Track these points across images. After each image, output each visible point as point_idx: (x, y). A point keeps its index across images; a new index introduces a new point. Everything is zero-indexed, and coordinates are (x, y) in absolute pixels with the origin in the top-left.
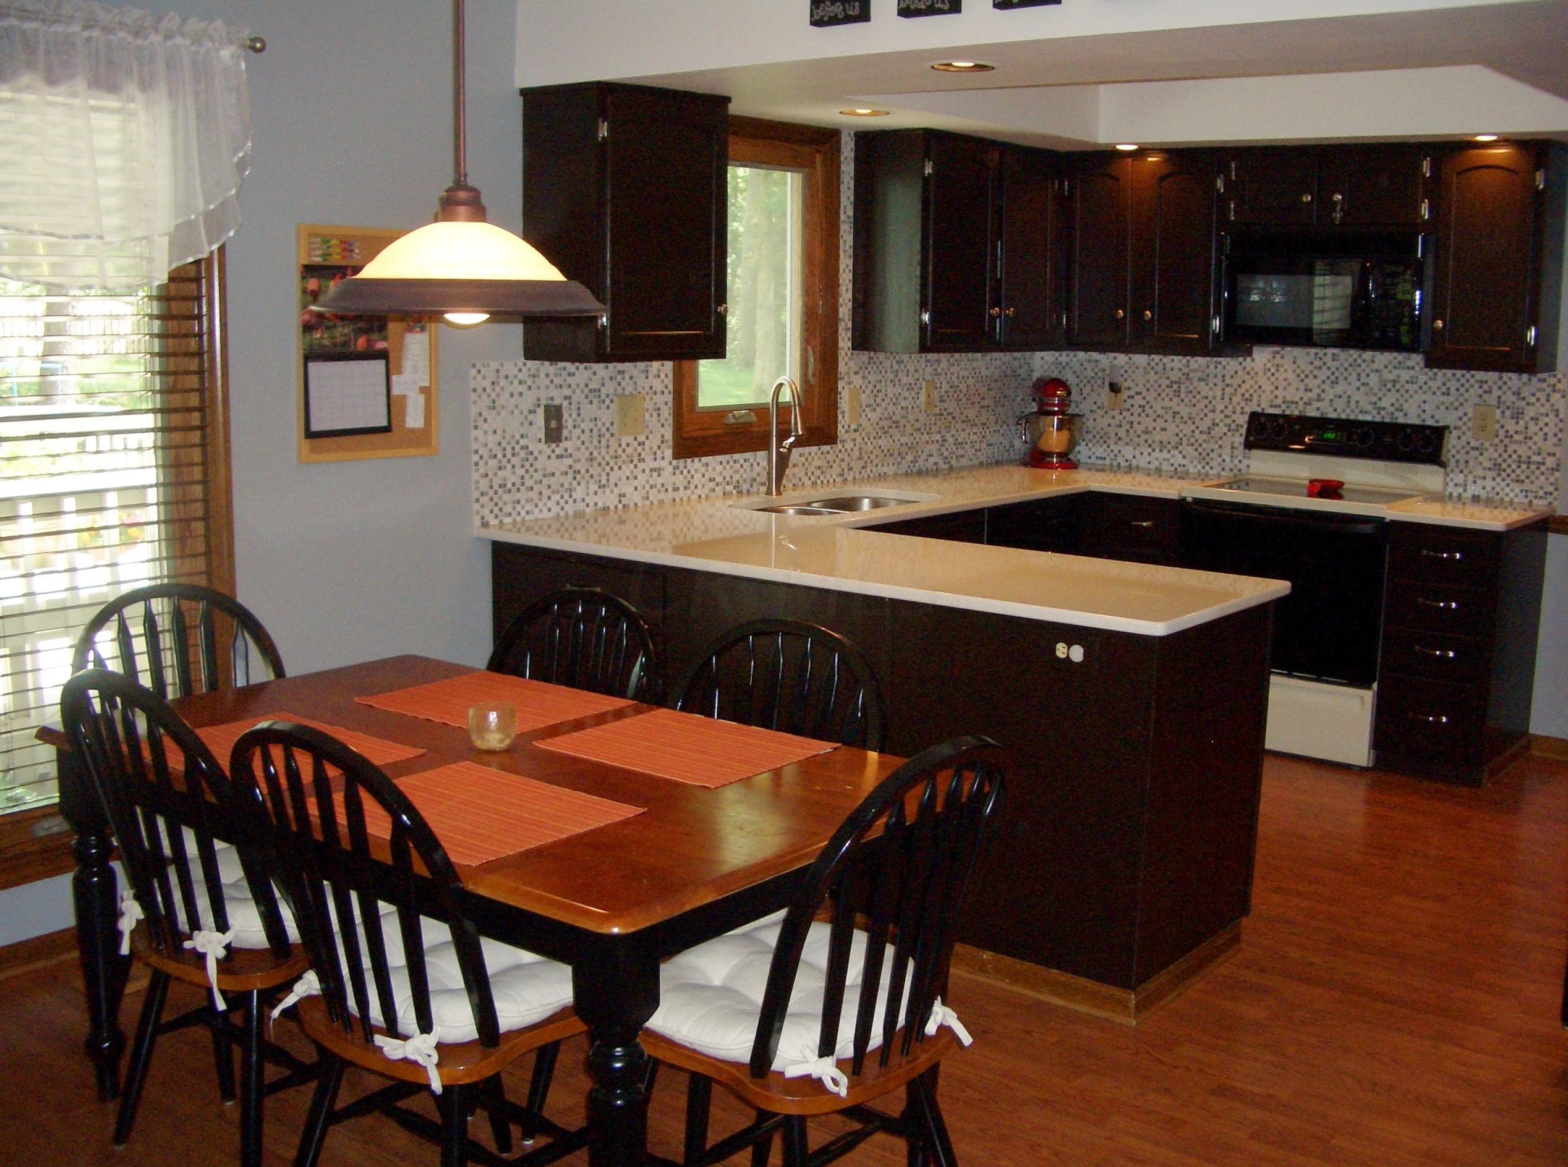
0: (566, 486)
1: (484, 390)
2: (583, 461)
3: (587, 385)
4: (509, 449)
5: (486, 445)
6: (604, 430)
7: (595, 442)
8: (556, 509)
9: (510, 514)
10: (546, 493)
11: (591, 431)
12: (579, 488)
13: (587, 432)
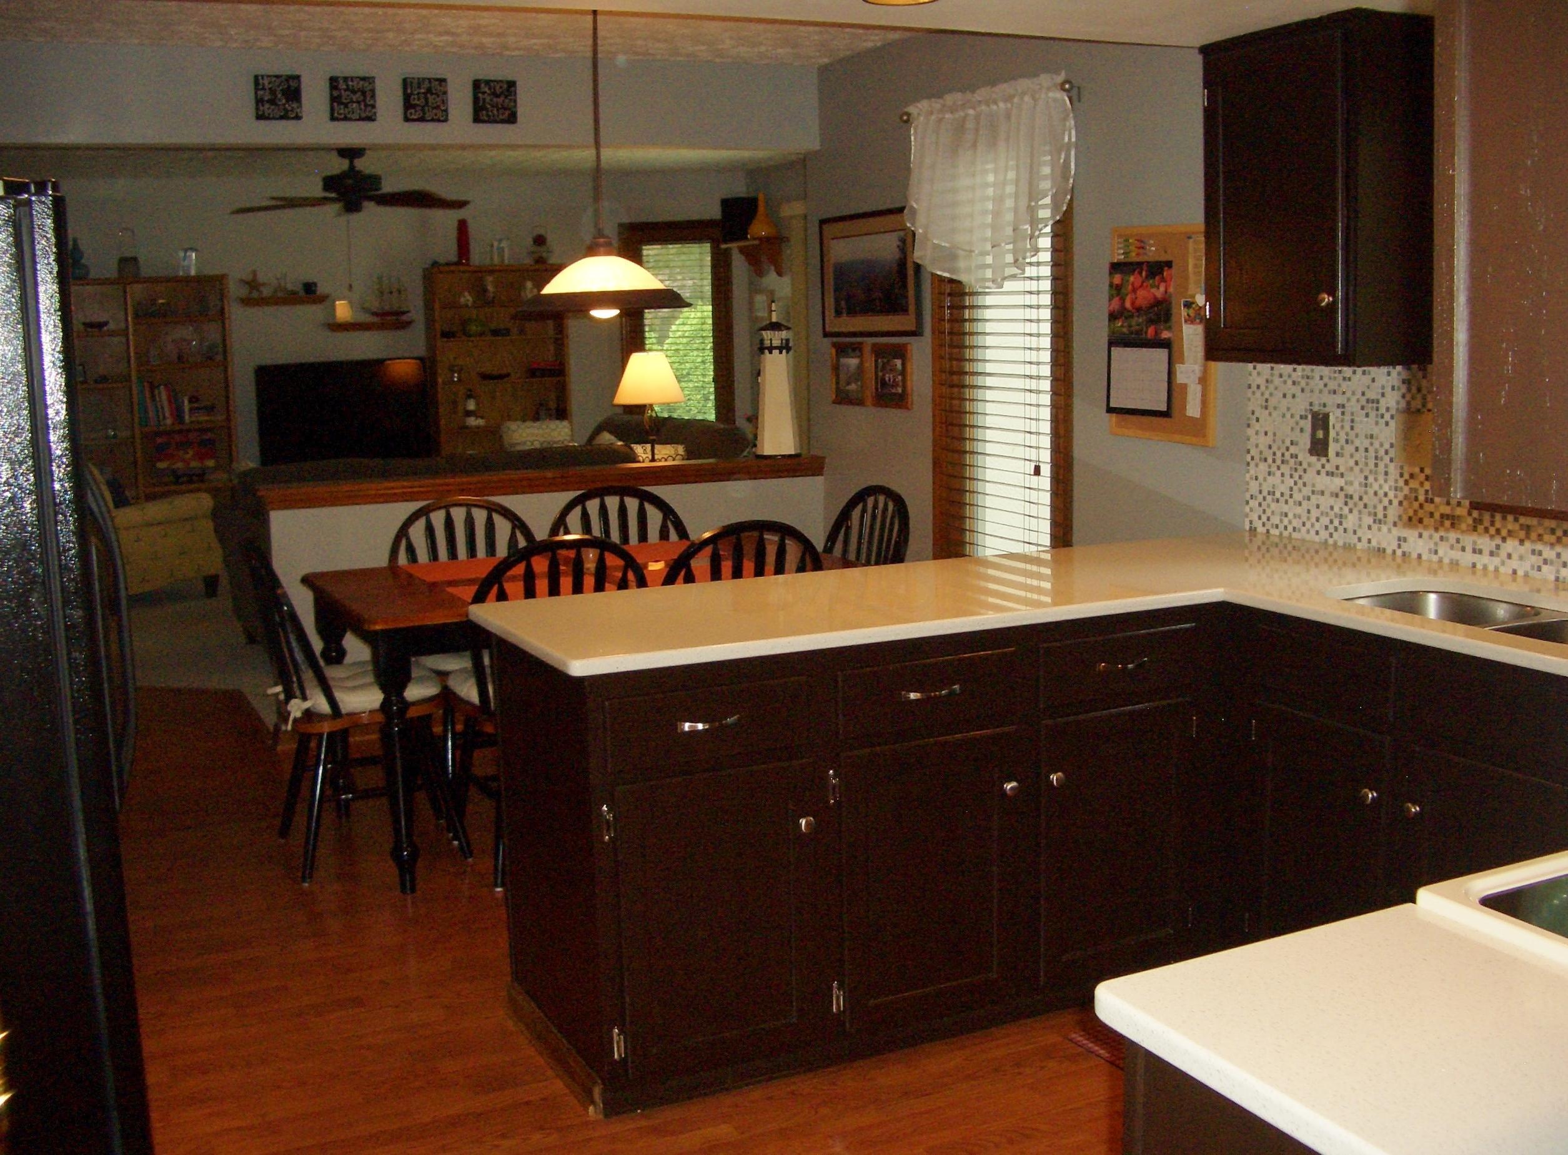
0: (1336, 509)
1: (1258, 387)
2: (1356, 484)
3: (1363, 394)
4: (1279, 454)
5: (1257, 446)
6: (1382, 452)
7: (1371, 465)
8: (1324, 534)
9: (1277, 526)
10: (1315, 513)
11: (1366, 450)
12: (1350, 517)
13: (1362, 450)
